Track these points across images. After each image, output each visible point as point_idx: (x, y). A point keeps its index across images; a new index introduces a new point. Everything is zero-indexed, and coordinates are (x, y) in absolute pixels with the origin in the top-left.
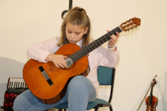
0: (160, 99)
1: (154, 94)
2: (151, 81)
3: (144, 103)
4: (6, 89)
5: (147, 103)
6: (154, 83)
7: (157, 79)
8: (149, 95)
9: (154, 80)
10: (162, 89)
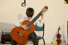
0: (62, 35)
1: (59, 33)
2: (58, 28)
3: (56, 37)
4: (2, 35)
5: (57, 37)
6: (59, 29)
7: (60, 27)
8: (57, 33)
9: (59, 28)
10: (63, 31)
